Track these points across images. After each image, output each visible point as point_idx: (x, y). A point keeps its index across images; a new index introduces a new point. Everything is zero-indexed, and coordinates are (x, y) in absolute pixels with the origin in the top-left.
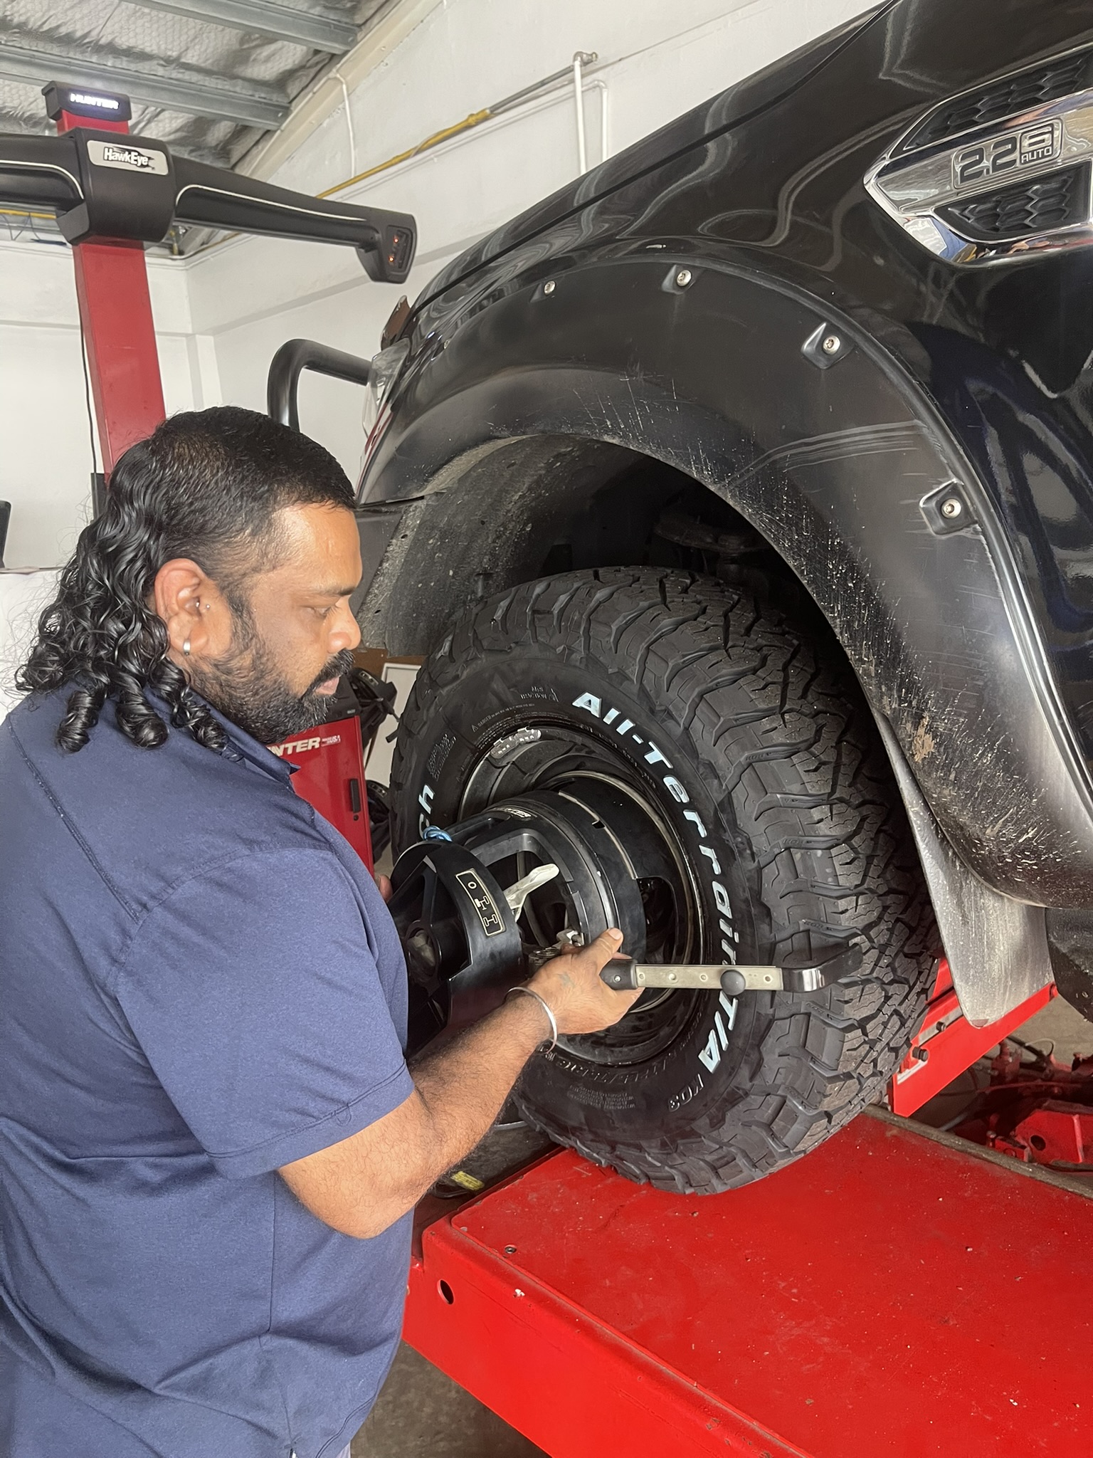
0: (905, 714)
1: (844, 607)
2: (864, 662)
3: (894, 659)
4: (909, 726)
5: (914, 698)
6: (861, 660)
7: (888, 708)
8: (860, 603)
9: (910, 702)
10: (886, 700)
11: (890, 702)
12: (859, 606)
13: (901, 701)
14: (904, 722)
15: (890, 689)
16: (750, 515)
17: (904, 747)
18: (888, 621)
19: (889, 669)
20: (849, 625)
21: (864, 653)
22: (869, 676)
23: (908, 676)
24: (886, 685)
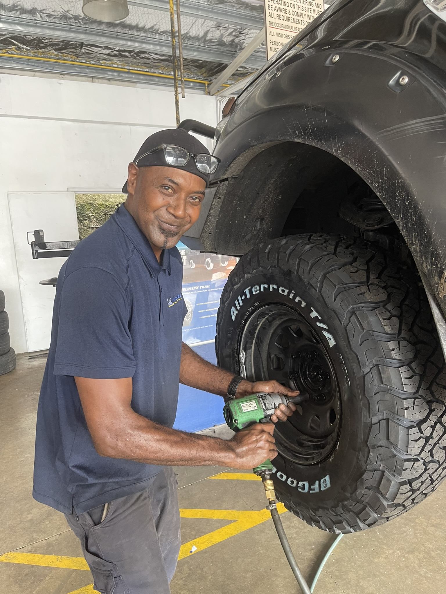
0: (434, 272)
1: (404, 216)
2: (414, 245)
3: (429, 241)
4: (436, 278)
5: (439, 263)
6: (412, 243)
7: (426, 269)
8: (411, 213)
9: (437, 265)
10: (425, 264)
11: (427, 265)
12: (411, 215)
13: (432, 264)
14: (434, 276)
15: (426, 258)
16: (359, 171)
17: (434, 290)
18: (426, 221)
19: (426, 247)
20: (406, 225)
21: (414, 239)
22: (416, 252)
23: (436, 251)
24: (425, 257)
